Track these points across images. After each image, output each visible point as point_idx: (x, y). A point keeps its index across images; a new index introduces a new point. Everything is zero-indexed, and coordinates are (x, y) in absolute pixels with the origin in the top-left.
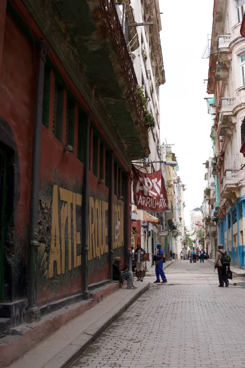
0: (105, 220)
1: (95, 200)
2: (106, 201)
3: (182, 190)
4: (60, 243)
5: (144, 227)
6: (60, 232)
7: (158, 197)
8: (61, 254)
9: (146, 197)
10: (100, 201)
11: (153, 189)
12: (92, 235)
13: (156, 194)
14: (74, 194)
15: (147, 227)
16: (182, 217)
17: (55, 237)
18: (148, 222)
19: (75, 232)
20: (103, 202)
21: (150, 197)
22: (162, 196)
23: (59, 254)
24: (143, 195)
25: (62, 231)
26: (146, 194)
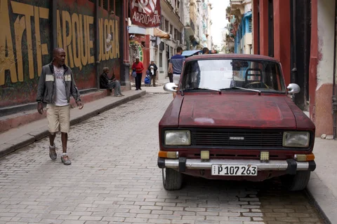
0: (87, 33)
1: (71, 14)
2: (90, 15)
3: (209, 8)
4: (15, 53)
5: (153, 41)
6: (14, 43)
7: (152, 14)
8: (16, 64)
9: (140, 13)
10: (80, 15)
11: (148, 5)
12: (67, 47)
13: (150, 11)
14: (36, 8)
15: (155, 41)
16: (208, 34)
17: (6, 47)
18: (157, 37)
19: (38, 44)
20: (85, 16)
21: (144, 14)
22: (156, 12)
23: (14, 64)
24: (137, 11)
25: (16, 42)
26: (140, 11)
